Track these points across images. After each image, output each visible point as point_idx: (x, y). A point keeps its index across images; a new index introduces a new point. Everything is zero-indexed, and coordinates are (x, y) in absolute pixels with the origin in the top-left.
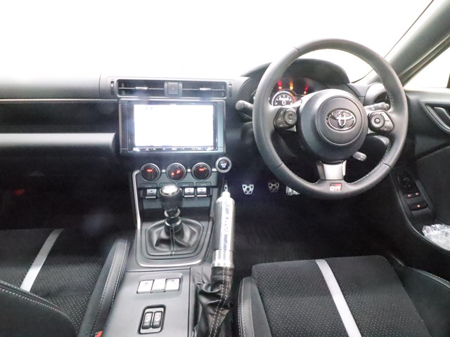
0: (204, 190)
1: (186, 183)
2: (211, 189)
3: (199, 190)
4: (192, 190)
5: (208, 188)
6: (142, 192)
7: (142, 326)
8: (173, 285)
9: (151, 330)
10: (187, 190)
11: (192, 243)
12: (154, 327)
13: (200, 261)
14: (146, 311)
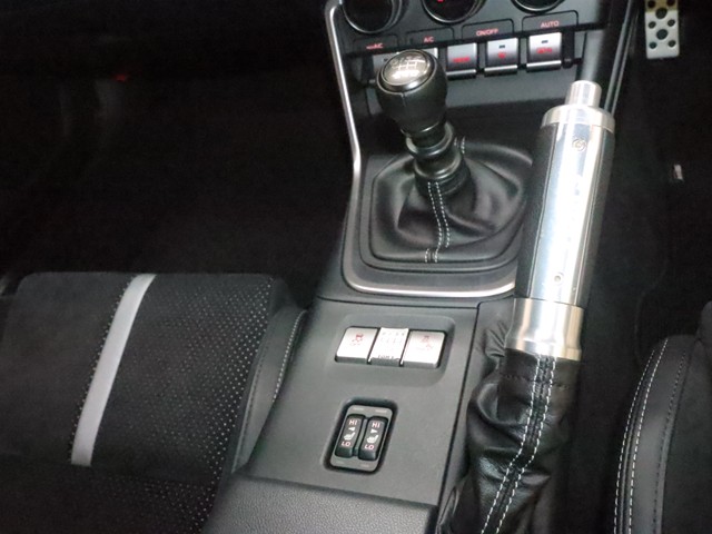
0: (554, 40)
1: (491, 23)
2: (579, 37)
3: (536, 42)
4: (511, 45)
5: (568, 33)
6: (358, 65)
7: (335, 448)
8: (426, 350)
9: (355, 463)
10: (494, 48)
11: (500, 221)
12: (363, 456)
13: (510, 286)
14: (349, 412)
